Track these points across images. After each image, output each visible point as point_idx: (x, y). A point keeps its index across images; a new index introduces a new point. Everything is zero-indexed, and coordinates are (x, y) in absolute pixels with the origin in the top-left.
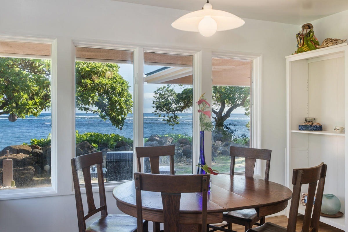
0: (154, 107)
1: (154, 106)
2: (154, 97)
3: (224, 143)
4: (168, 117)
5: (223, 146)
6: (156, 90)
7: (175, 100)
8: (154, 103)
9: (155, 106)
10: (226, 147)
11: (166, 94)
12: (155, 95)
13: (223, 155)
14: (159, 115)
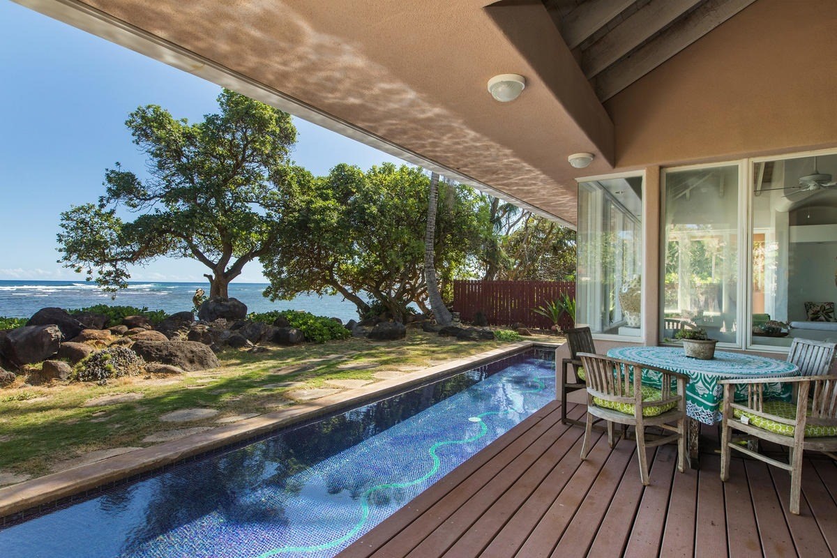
0: (60, 250)
1: (62, 246)
2: (63, 226)
3: (232, 324)
4: (100, 273)
5: (230, 329)
6: (69, 209)
7: (118, 237)
8: (60, 240)
9: (65, 247)
10: (237, 331)
11: (97, 223)
12: (64, 222)
13: (232, 347)
14: (76, 268)
